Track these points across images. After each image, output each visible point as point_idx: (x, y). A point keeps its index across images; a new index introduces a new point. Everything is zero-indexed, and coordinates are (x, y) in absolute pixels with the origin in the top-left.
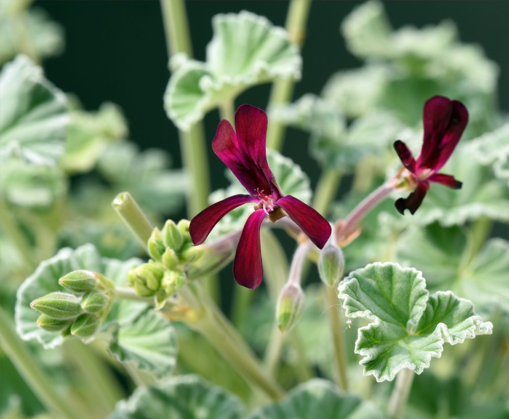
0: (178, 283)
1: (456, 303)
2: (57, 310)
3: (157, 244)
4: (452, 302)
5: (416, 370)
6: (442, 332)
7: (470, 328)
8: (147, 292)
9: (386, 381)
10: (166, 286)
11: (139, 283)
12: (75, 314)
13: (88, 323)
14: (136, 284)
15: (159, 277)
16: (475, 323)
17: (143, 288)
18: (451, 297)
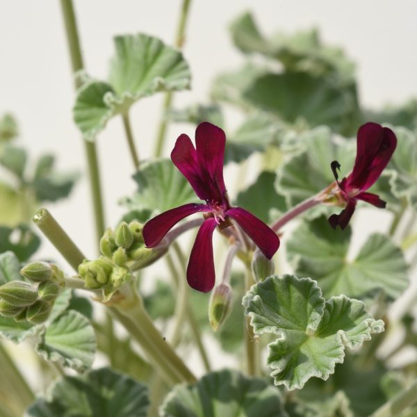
0: (126, 279)
1: (349, 304)
2: (17, 298)
3: (110, 242)
4: (346, 303)
5: (322, 377)
6: (342, 338)
7: (366, 331)
8: (95, 285)
9: (296, 389)
10: (114, 281)
11: (90, 277)
12: (31, 302)
13: (42, 311)
14: (86, 277)
15: (109, 272)
16: (369, 324)
17: (93, 281)
18: (344, 300)
